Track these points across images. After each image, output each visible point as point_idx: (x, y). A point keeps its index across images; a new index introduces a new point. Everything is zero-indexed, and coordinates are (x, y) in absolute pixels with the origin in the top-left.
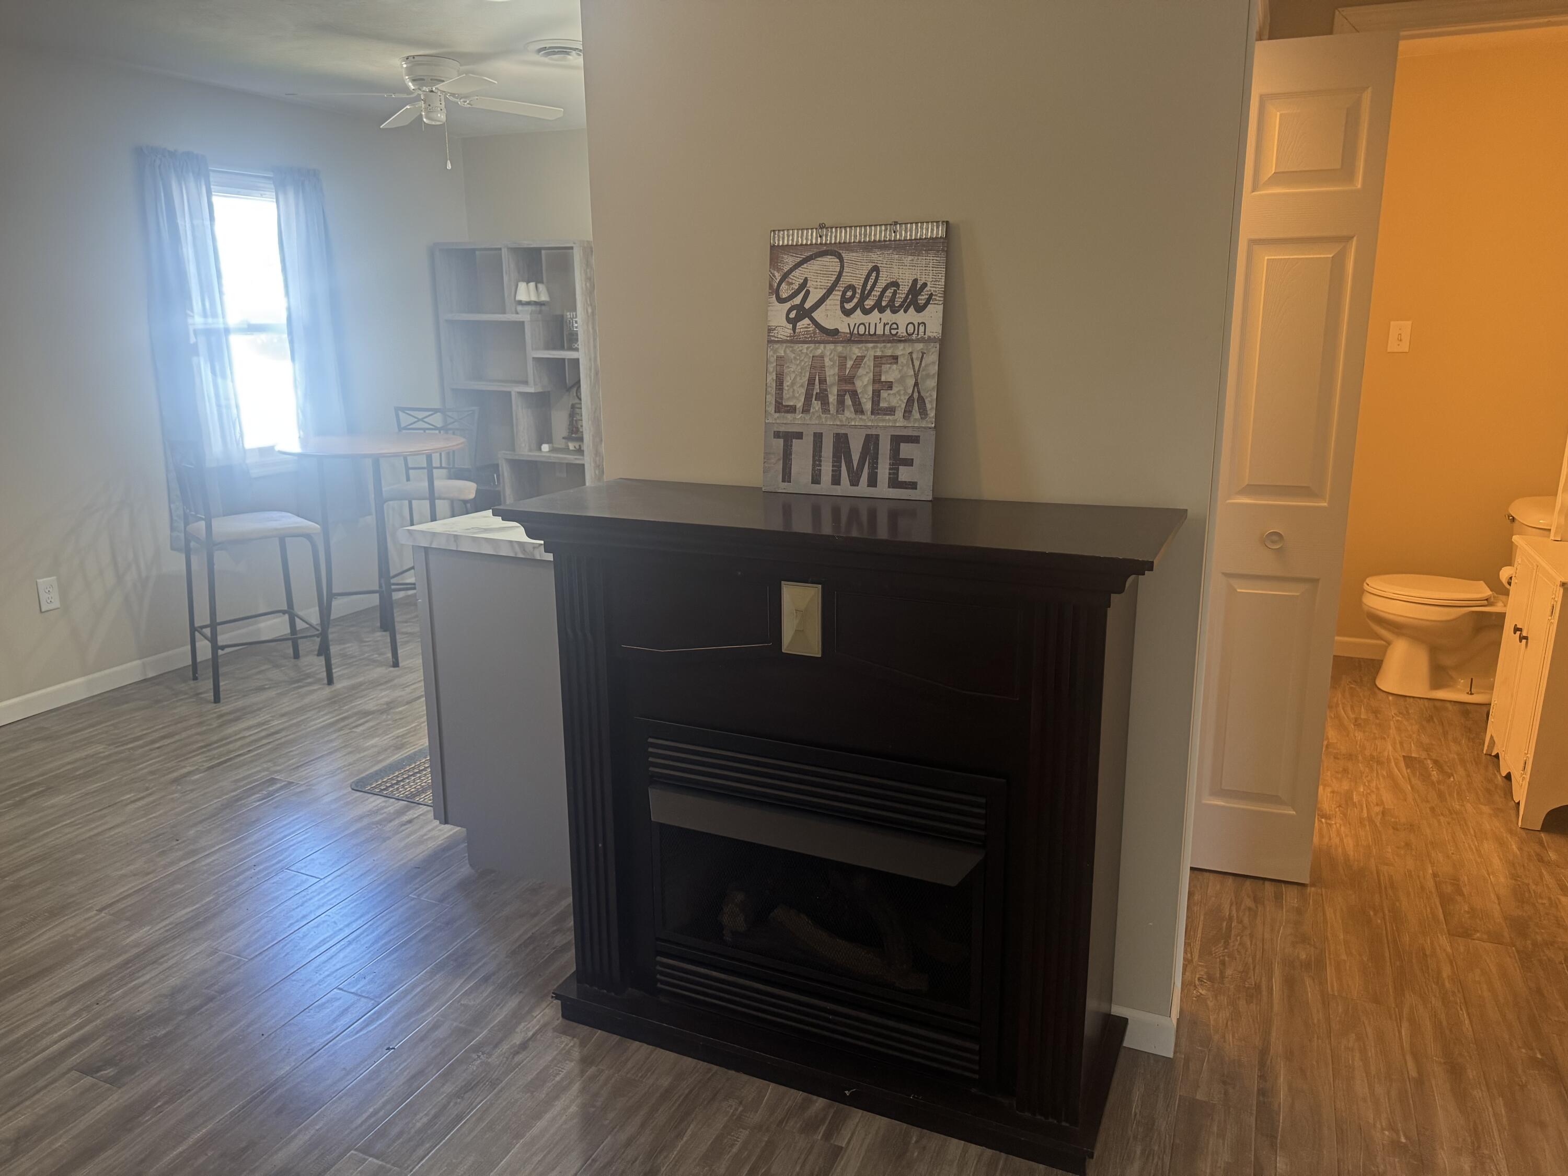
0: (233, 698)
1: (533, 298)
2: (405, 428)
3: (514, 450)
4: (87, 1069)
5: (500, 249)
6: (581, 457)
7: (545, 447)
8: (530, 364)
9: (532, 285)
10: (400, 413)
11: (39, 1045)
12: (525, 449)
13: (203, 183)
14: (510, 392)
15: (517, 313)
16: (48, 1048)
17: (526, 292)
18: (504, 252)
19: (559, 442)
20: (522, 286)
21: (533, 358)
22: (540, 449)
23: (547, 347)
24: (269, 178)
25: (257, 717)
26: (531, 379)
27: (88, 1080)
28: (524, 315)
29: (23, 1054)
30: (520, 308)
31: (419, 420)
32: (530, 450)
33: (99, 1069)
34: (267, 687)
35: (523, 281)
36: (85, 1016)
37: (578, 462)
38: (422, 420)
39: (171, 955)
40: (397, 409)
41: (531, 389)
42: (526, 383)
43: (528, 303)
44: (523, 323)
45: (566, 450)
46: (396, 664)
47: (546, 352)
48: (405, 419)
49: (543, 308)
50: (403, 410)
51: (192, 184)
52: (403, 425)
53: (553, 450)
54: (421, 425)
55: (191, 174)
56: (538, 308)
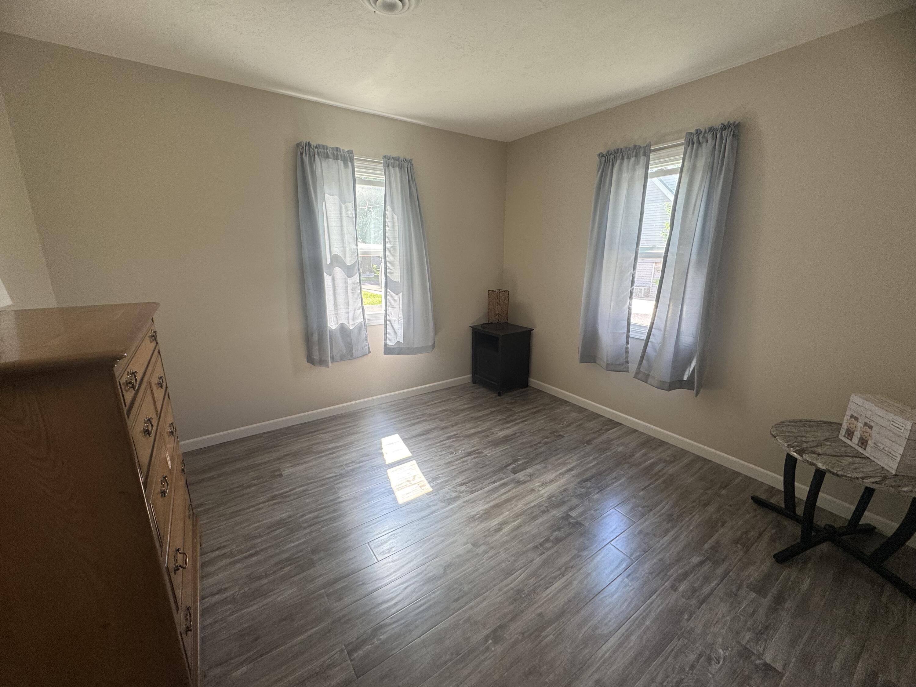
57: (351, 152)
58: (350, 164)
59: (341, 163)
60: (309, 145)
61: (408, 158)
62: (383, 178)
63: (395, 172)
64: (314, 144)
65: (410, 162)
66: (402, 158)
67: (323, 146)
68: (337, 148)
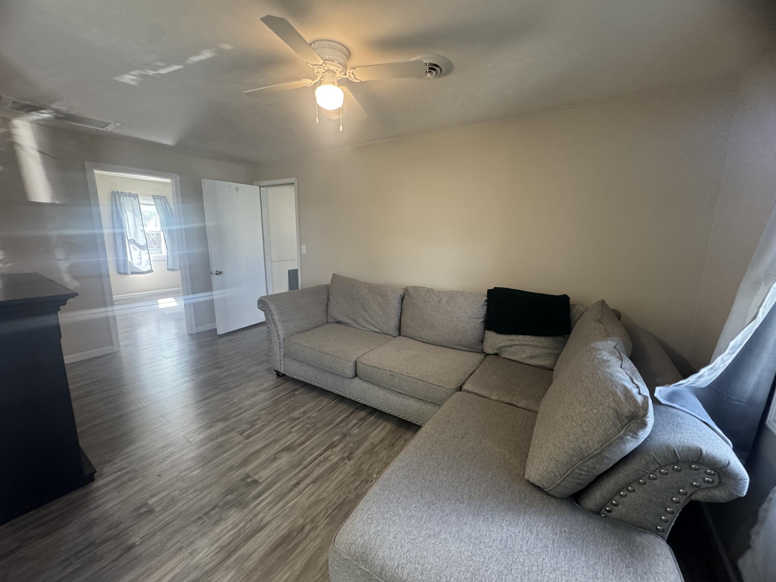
4: (255, 482)
11: (272, 497)
16: (269, 495)
27: (256, 477)
29: (277, 493)
33: (252, 482)
36: (256, 511)
39: (213, 554)
57: (136, 194)
58: (136, 198)
59: (132, 198)
60: (118, 192)
61: (164, 195)
62: (153, 203)
63: (158, 201)
64: (120, 192)
65: (165, 197)
66: (161, 195)
67: (124, 193)
68: (130, 193)
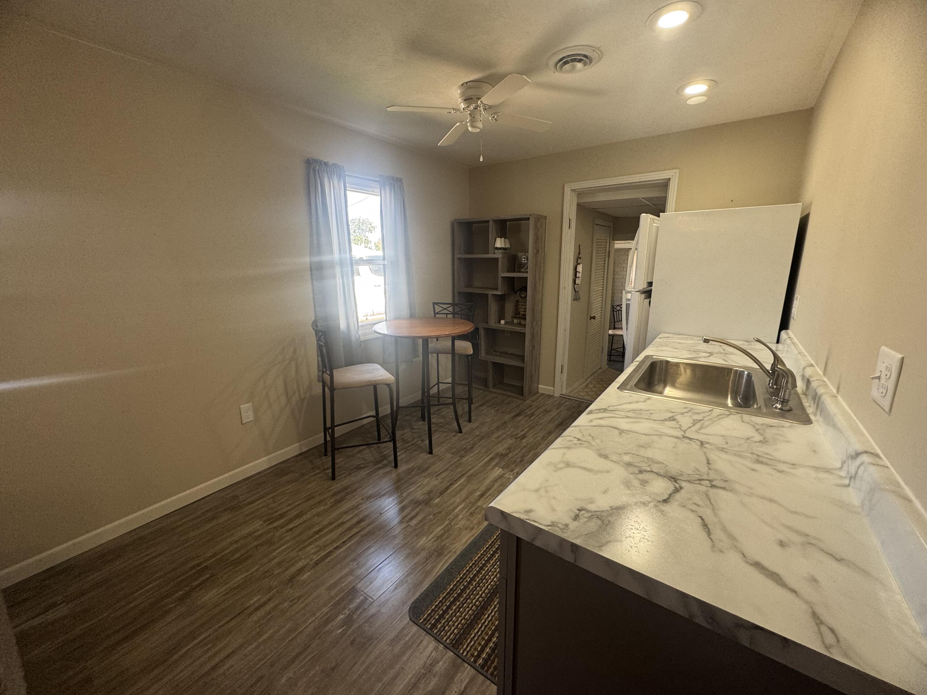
0: (342, 476)
1: (503, 246)
2: (438, 313)
3: (487, 323)
5: (488, 222)
6: (524, 329)
7: (503, 322)
8: (500, 280)
9: (503, 239)
10: (435, 305)
12: (492, 324)
13: (342, 181)
14: (488, 294)
15: (494, 254)
17: (500, 243)
18: (491, 223)
19: (509, 318)
20: (498, 240)
21: (502, 277)
22: (500, 322)
23: (508, 271)
24: (376, 181)
25: (353, 499)
26: (500, 287)
28: (499, 255)
30: (496, 251)
31: (444, 309)
32: (495, 323)
34: (362, 466)
35: (498, 237)
37: (522, 331)
38: (446, 309)
40: (434, 304)
41: (499, 293)
42: (497, 289)
43: (500, 249)
44: (497, 259)
45: (512, 323)
46: (431, 452)
47: (508, 273)
48: (438, 309)
49: (507, 251)
50: (437, 304)
51: (336, 182)
52: (436, 312)
53: (506, 323)
54: (445, 311)
55: (335, 176)
56: (504, 251)
